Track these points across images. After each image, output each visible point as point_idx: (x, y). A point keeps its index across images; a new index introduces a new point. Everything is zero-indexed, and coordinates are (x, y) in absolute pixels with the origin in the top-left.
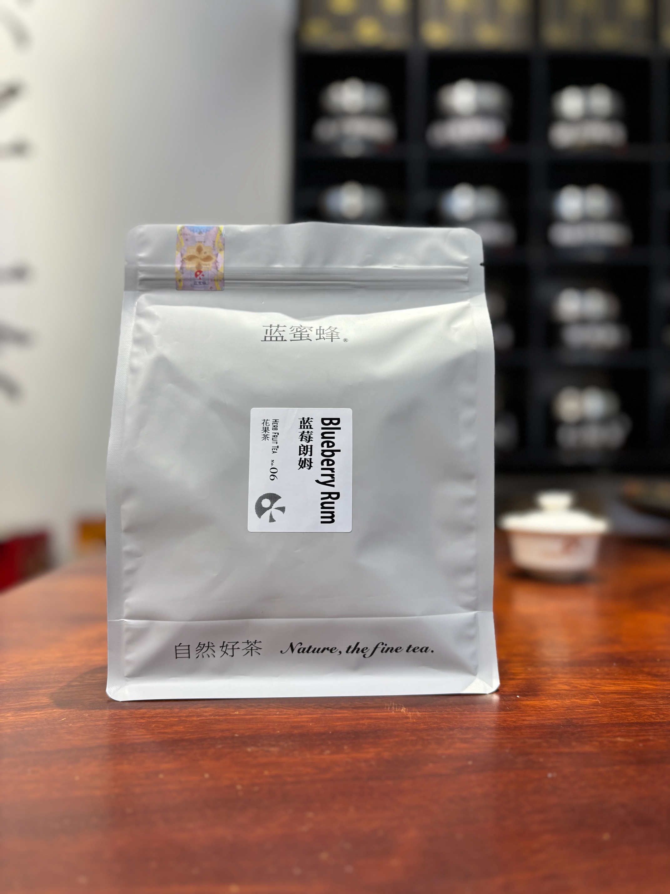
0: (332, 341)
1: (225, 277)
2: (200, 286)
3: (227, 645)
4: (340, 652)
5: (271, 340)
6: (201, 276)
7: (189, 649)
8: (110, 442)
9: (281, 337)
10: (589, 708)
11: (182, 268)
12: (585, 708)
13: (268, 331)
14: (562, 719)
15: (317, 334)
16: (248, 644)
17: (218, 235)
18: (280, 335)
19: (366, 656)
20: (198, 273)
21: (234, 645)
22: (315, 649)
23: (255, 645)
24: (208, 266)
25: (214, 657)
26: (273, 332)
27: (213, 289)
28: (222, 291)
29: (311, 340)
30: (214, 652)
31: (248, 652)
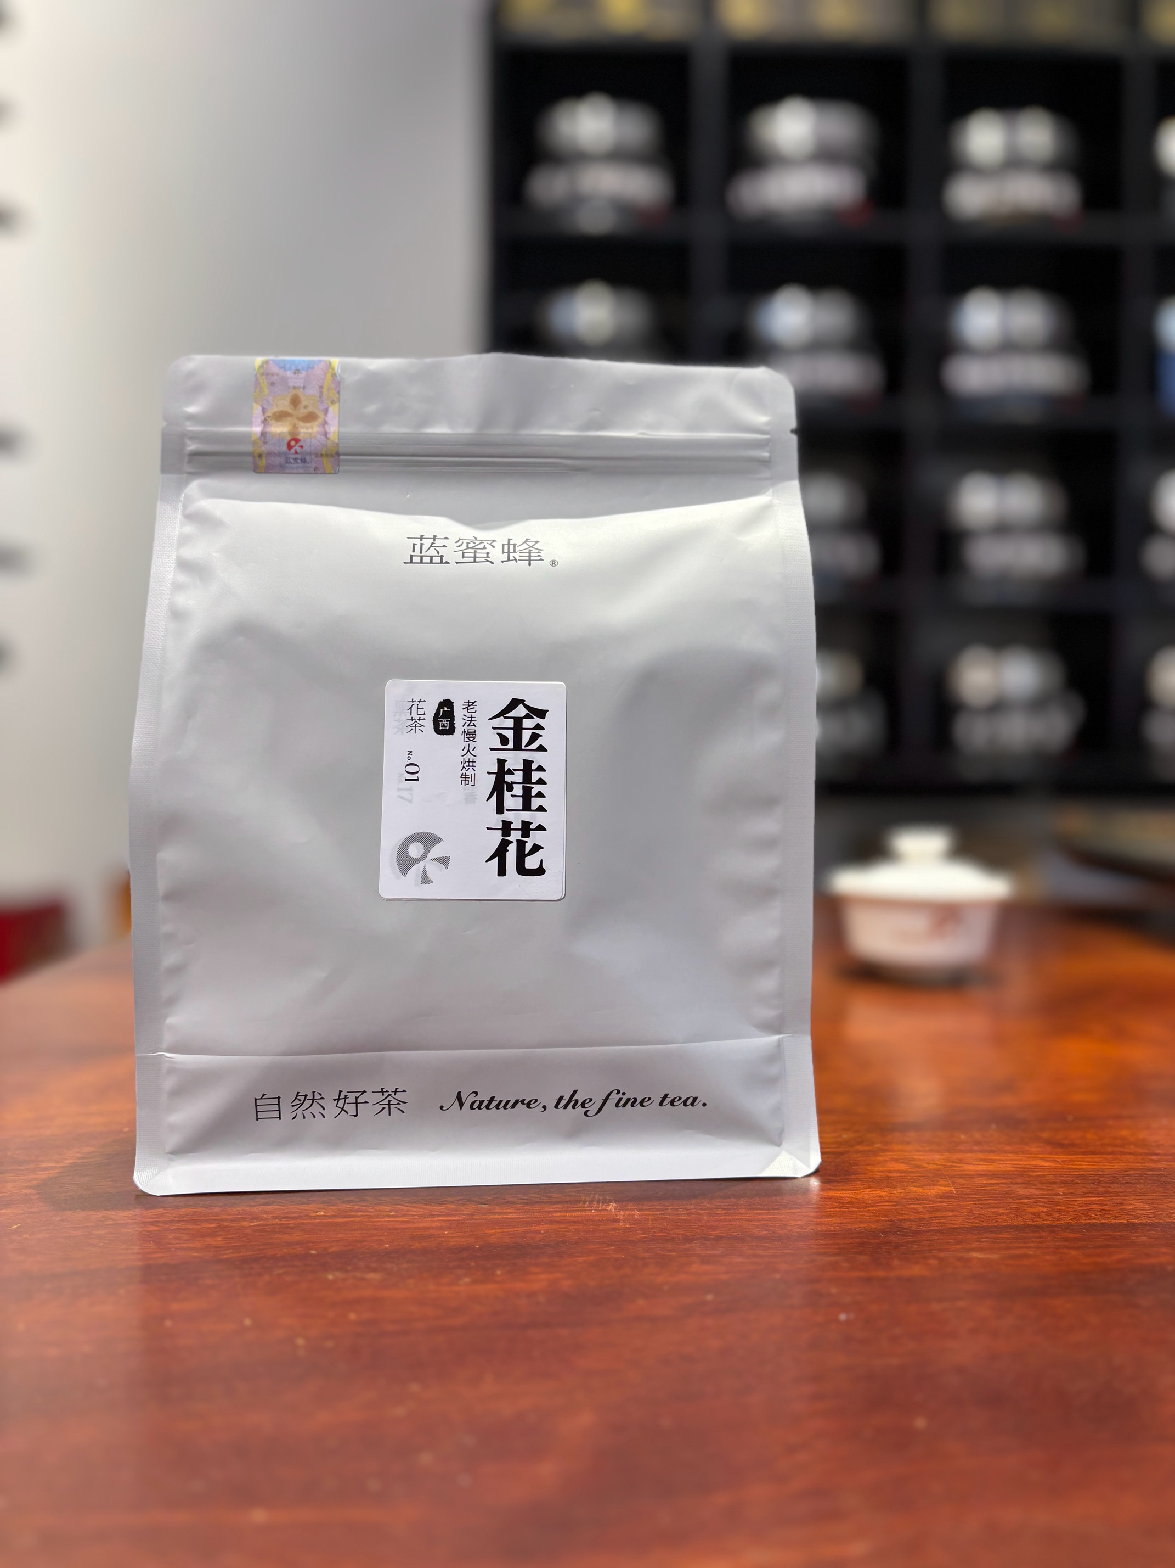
0: (530, 565)
1: (341, 450)
2: (295, 465)
3: (346, 1096)
4: (544, 1107)
5: (421, 562)
6: (297, 448)
7: (279, 1104)
8: (135, 742)
9: (440, 557)
10: (934, 1202)
11: (263, 434)
12: (927, 1202)
13: (416, 546)
14: (886, 1221)
15: (503, 552)
16: (383, 1095)
17: (329, 375)
18: (438, 553)
19: (589, 1114)
20: (293, 443)
21: (357, 1096)
22: (501, 1102)
23: (394, 1097)
24: (310, 431)
25: (324, 1117)
26: (425, 548)
27: (318, 472)
28: (335, 475)
29: (492, 563)
30: (324, 1109)
31: (384, 1108)
